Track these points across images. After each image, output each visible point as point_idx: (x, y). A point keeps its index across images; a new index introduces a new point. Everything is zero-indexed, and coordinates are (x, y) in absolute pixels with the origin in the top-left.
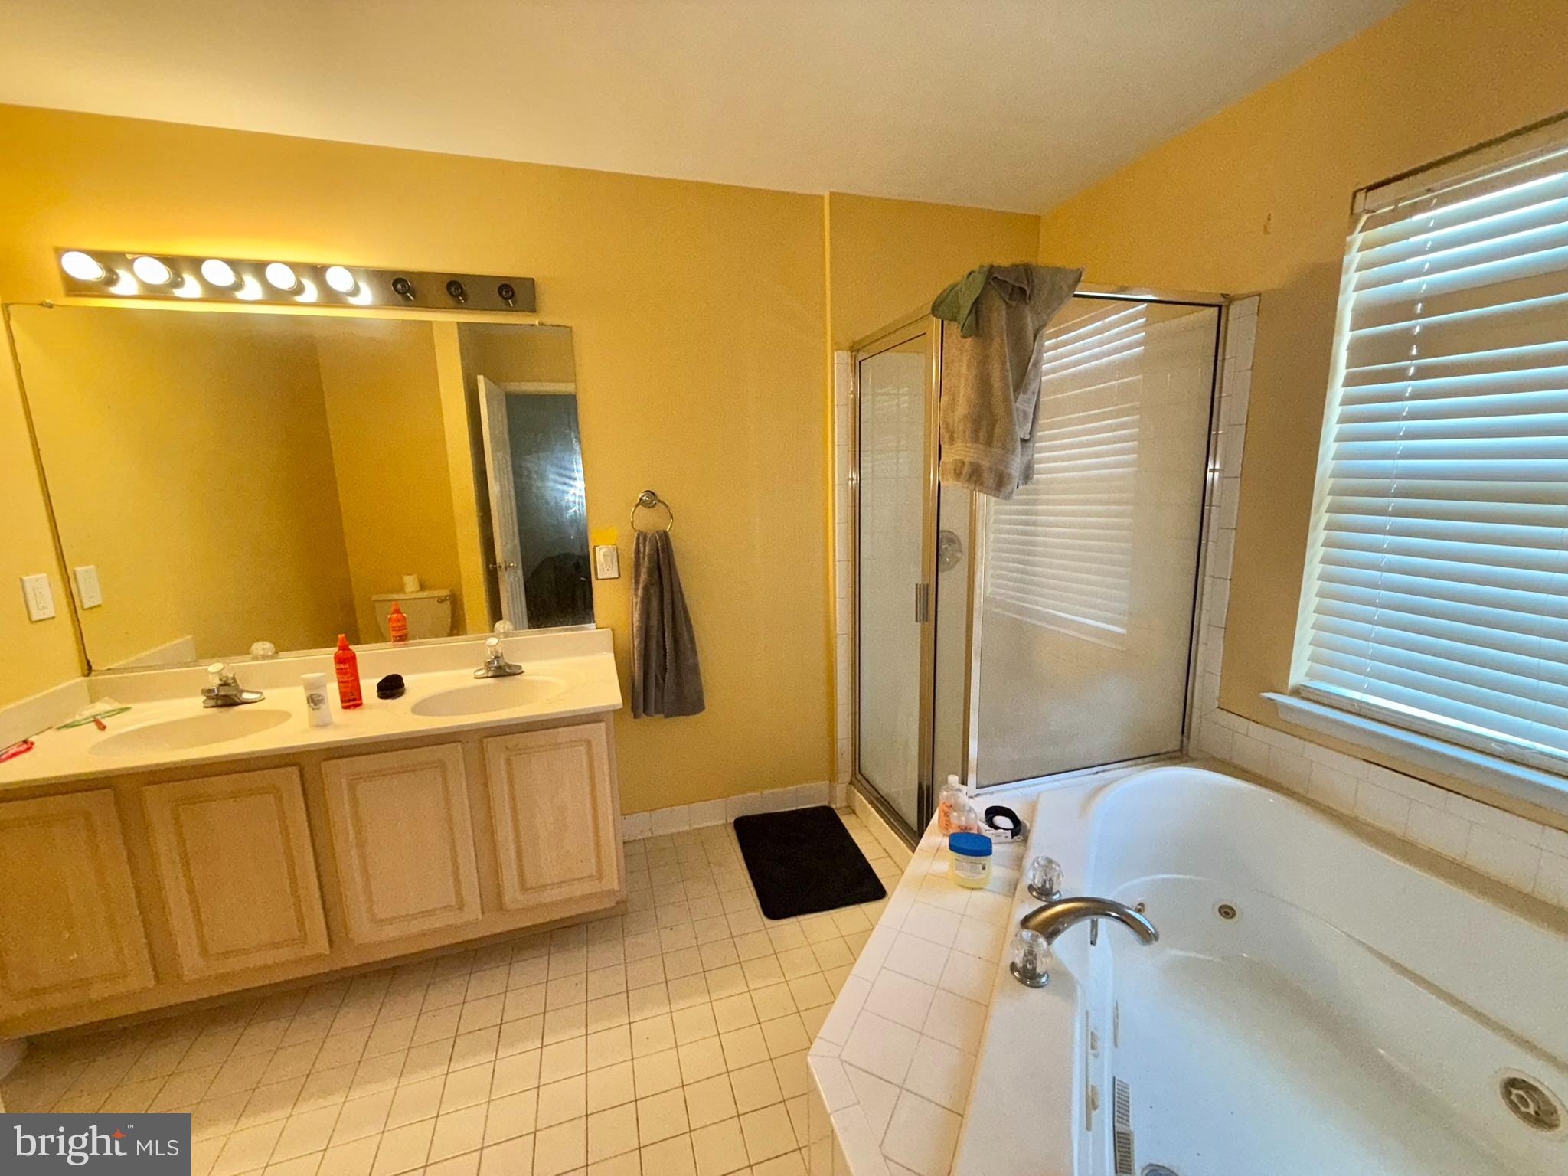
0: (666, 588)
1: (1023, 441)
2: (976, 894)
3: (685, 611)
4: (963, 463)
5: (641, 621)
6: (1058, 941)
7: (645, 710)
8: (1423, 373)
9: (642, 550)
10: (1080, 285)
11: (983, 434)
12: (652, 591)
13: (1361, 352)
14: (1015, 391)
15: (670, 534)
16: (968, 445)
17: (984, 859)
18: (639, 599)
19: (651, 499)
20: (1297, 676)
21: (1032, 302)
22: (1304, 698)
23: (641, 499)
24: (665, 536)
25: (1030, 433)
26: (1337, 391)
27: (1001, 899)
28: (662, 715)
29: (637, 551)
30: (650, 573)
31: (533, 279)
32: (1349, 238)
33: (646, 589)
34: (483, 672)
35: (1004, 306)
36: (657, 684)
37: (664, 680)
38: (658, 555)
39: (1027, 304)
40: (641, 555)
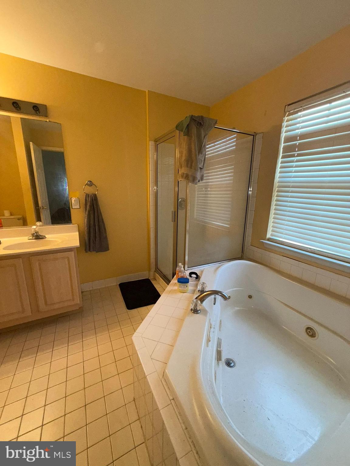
0: (96, 211)
1: (201, 168)
2: (185, 294)
3: (102, 219)
4: (184, 174)
5: (87, 222)
6: (204, 303)
7: (89, 250)
8: (299, 155)
9: (87, 199)
10: (216, 125)
11: (189, 165)
12: (91, 213)
13: (286, 149)
14: (198, 153)
15: (97, 195)
16: (185, 168)
17: (187, 284)
18: (87, 215)
19: (90, 184)
20: (269, 236)
21: (203, 127)
22: (270, 241)
23: (87, 183)
24: (95, 196)
25: (203, 166)
26: (280, 160)
27: (191, 295)
28: (95, 252)
29: (86, 200)
30: (90, 206)
31: (46, 106)
32: (284, 118)
33: (89, 212)
34: (31, 237)
35: (196, 128)
36: (93, 241)
37: (96, 241)
38: (93, 201)
39: (202, 128)
40: (87, 201)
